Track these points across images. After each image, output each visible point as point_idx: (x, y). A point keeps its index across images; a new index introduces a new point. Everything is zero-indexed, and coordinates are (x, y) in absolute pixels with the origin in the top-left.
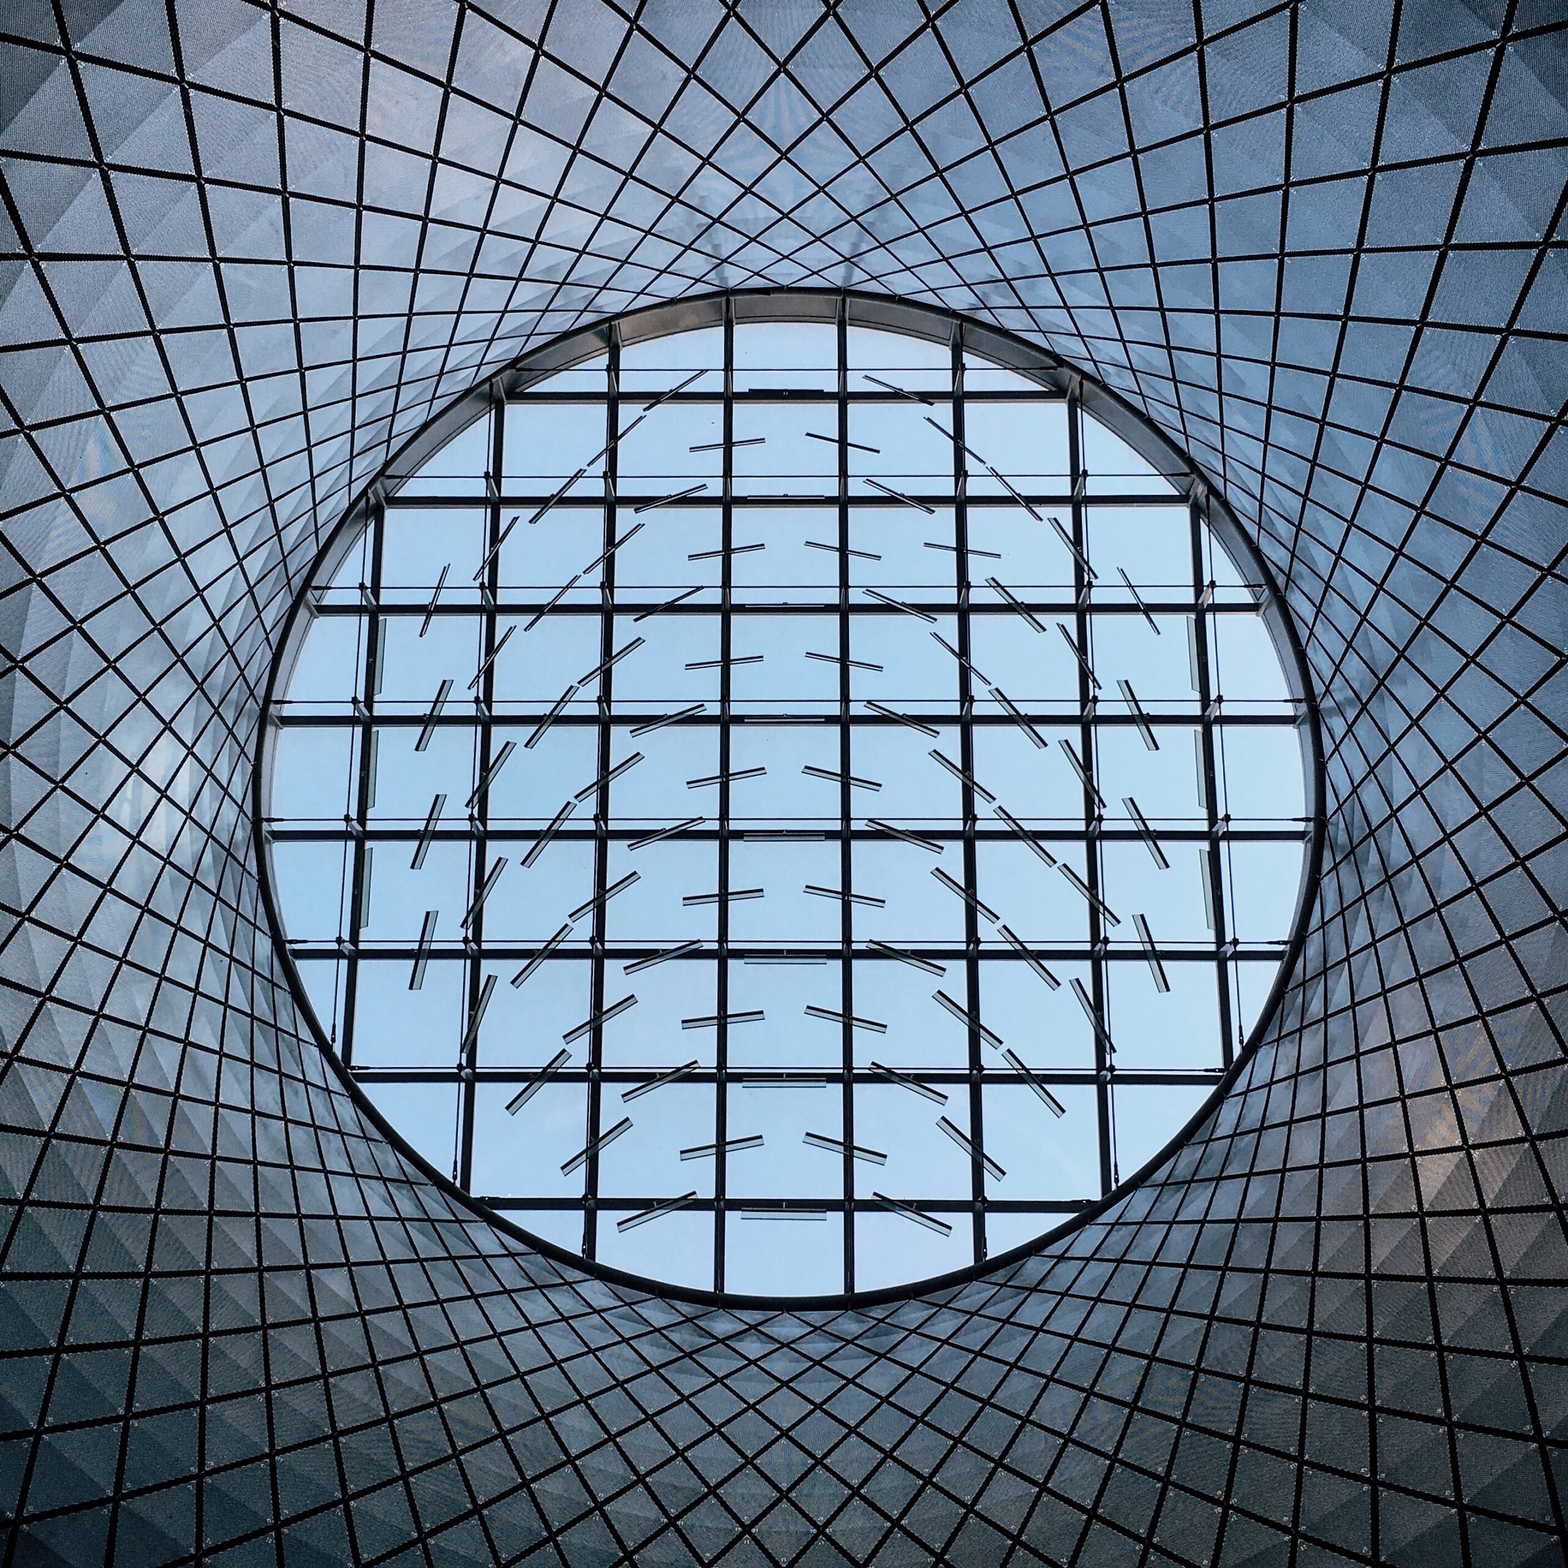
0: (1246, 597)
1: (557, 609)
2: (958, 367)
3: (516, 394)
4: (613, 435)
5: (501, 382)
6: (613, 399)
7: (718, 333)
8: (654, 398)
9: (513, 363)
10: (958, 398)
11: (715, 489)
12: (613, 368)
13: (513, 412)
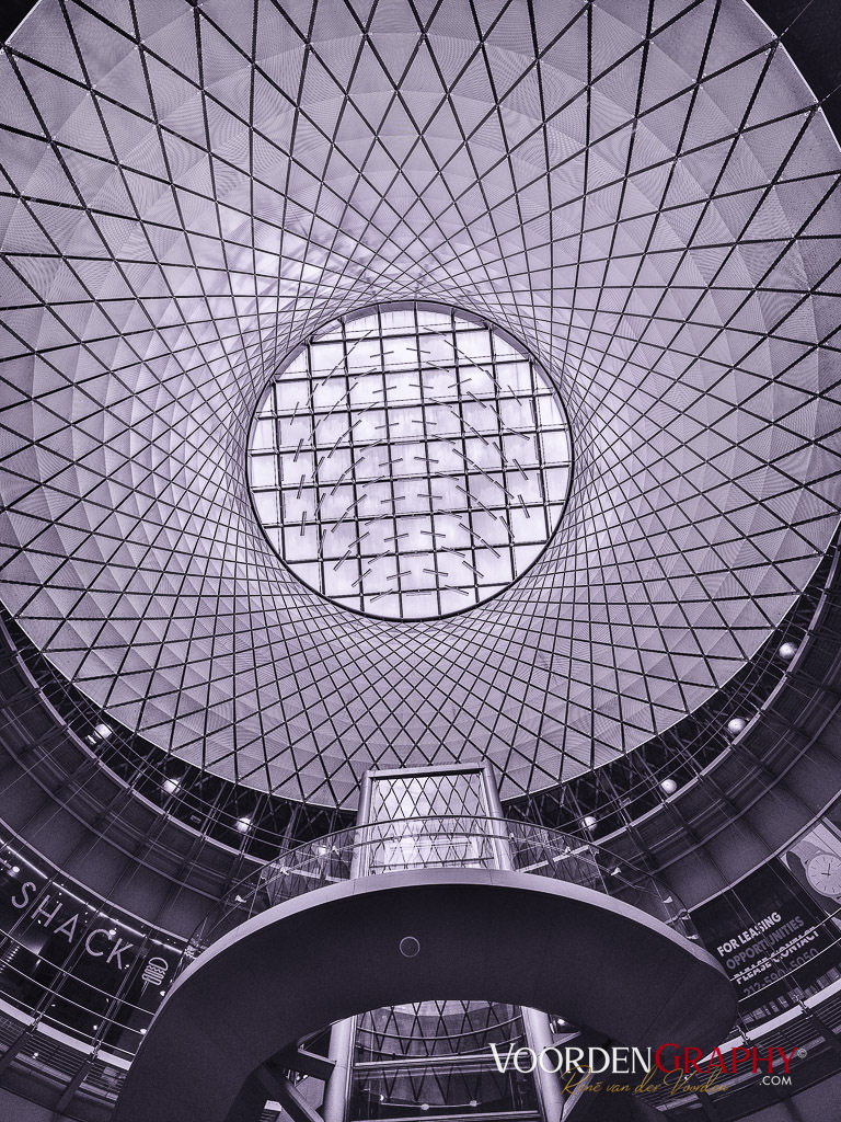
0: (548, 392)
1: (333, 413)
2: (453, 322)
3: (313, 343)
4: (346, 354)
5: (309, 339)
6: (344, 342)
7: (376, 317)
8: (357, 340)
10: (454, 333)
12: (343, 331)
13: (313, 349)
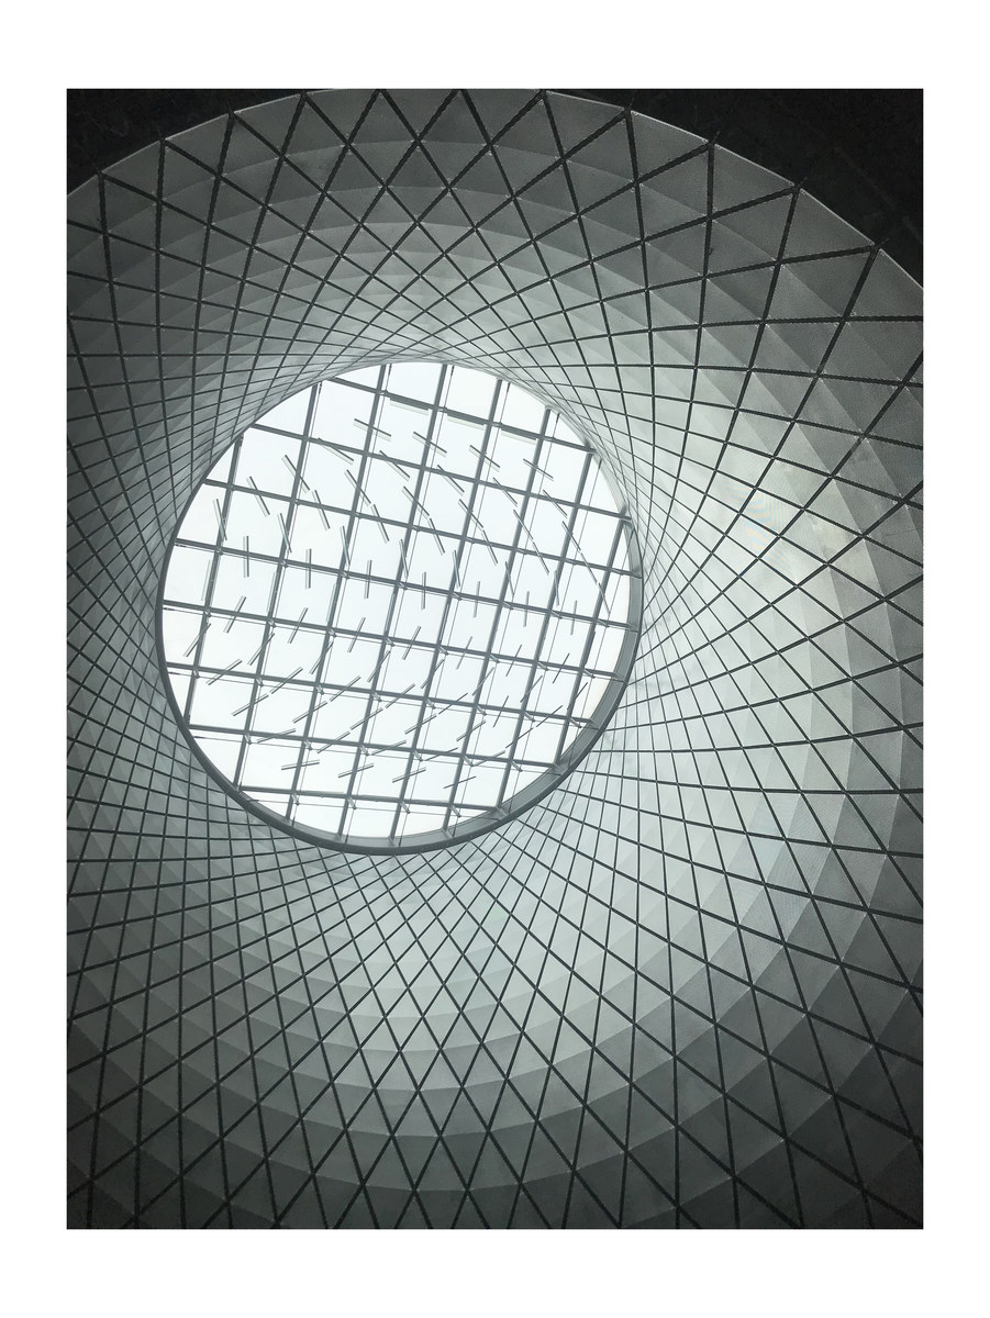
2: (582, 721)
3: (623, 524)
4: (591, 566)
6: (608, 569)
7: (624, 621)
8: (603, 589)
9: (635, 529)
10: (568, 719)
11: (556, 607)
12: (622, 572)
13: (615, 522)
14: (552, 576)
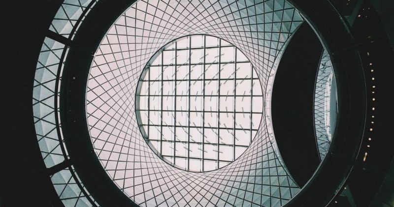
1: (175, 133)
2: (145, 81)
3: (148, 138)
4: (153, 125)
5: (146, 140)
6: (149, 125)
7: (141, 112)
8: (149, 120)
9: (144, 138)
10: (149, 81)
11: (160, 112)
12: (145, 125)
13: (150, 138)
14: (163, 121)
